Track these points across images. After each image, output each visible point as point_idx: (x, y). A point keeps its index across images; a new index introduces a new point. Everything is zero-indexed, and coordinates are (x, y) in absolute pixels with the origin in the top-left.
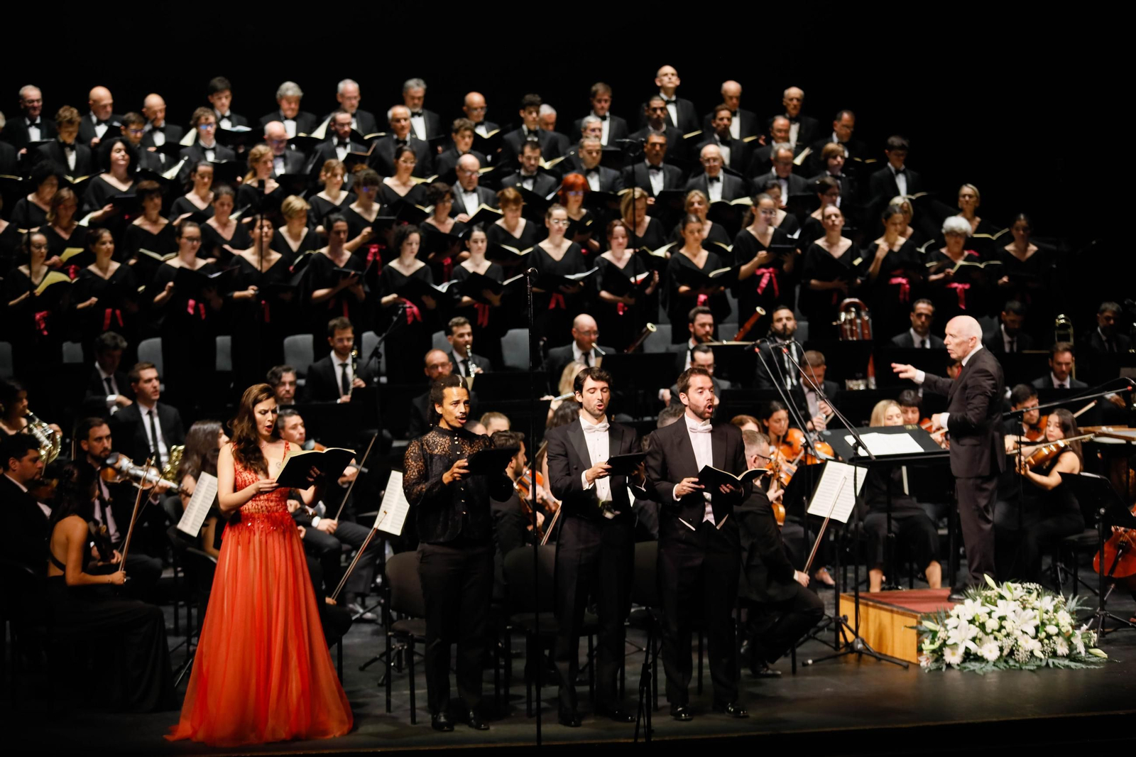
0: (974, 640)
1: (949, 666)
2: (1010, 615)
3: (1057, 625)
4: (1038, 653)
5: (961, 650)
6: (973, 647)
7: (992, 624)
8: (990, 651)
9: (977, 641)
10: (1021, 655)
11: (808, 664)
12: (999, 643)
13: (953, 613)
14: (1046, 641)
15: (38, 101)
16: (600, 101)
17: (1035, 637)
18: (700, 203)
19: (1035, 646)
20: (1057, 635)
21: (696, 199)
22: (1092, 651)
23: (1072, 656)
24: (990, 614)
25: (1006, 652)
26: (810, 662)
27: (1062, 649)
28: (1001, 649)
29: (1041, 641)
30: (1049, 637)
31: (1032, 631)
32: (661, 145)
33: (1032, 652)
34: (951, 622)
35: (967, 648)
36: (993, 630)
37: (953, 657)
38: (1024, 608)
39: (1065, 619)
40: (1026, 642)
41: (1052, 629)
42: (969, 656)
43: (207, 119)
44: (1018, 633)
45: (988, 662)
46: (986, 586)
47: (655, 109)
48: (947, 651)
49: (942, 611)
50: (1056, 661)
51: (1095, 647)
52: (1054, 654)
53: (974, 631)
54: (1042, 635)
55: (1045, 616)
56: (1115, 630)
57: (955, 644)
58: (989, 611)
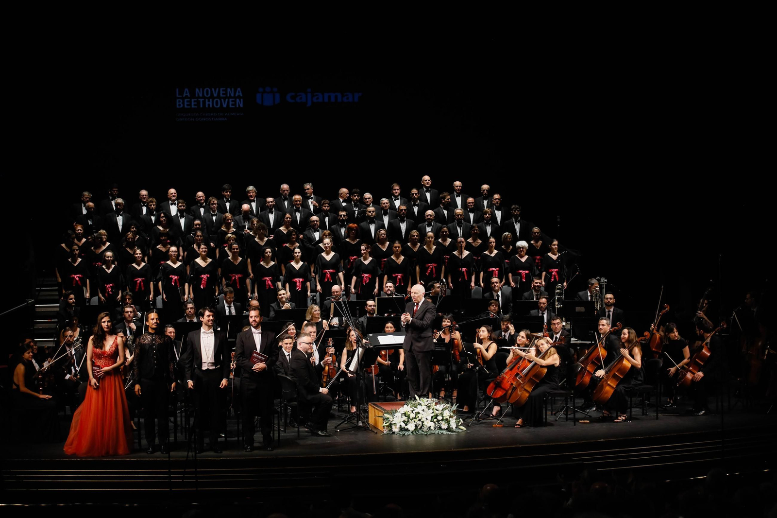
0: (404, 422)
1: (394, 433)
2: (421, 412)
3: (442, 416)
4: (432, 428)
5: (398, 426)
6: (403, 425)
7: (412, 415)
8: (411, 427)
9: (406, 423)
10: (425, 429)
11: (337, 431)
12: (415, 424)
13: (399, 411)
14: (436, 423)
15: (145, 195)
16: (395, 190)
17: (431, 421)
18: (416, 236)
19: (432, 425)
20: (443, 420)
21: (416, 234)
22: (459, 427)
23: (449, 429)
24: (412, 412)
25: (419, 428)
26: (338, 430)
27: (444, 426)
28: (416, 426)
29: (435, 423)
30: (438, 421)
31: (430, 418)
32: (404, 209)
33: (430, 427)
34: (396, 415)
35: (400, 425)
36: (413, 418)
37: (396, 429)
38: (429, 410)
39: (447, 414)
40: (428, 423)
41: (440, 418)
42: (401, 429)
43: (213, 202)
44: (424, 419)
45: (409, 430)
46: (415, 399)
47: (413, 194)
48: (393, 427)
49: (394, 409)
50: (442, 432)
51: (461, 425)
52: (440, 428)
53: (405, 418)
54: (435, 420)
55: (437, 412)
56: (484, 419)
57: (395, 423)
58: (412, 409)
